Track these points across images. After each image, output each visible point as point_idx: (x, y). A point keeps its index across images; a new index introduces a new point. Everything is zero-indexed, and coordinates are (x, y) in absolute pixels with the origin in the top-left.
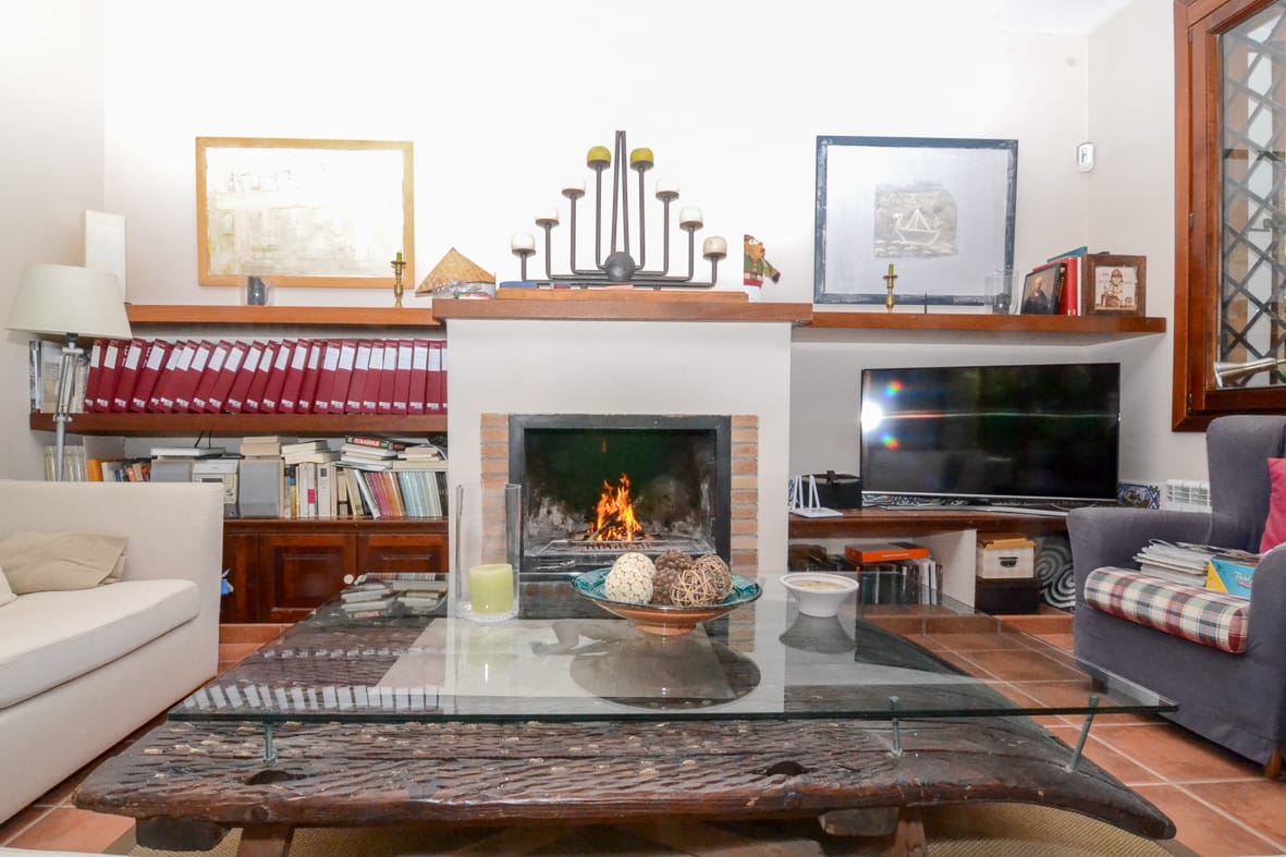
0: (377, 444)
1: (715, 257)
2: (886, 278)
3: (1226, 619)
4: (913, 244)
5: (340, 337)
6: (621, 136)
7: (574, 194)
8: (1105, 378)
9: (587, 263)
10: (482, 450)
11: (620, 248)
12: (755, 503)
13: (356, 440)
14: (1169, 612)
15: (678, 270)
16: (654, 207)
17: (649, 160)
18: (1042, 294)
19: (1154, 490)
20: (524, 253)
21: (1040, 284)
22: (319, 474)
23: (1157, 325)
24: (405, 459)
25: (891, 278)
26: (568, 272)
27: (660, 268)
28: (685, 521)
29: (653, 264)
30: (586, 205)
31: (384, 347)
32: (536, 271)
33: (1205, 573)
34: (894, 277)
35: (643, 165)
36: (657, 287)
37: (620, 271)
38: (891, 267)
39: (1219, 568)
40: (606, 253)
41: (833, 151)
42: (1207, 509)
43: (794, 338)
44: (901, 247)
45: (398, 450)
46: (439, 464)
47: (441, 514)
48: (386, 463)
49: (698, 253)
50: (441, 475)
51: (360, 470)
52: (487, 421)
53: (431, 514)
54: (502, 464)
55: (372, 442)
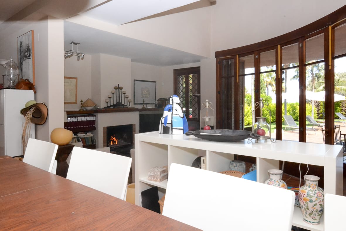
1: (130, 102)
4: (145, 96)
6: (118, 85)
7: (113, 93)
9: (115, 103)
11: (119, 101)
13: (80, 133)
15: (126, 104)
16: (123, 95)
17: (122, 88)
18: (160, 104)
20: (107, 102)
21: (160, 102)
25: (144, 101)
26: (113, 105)
27: (123, 104)
29: (123, 103)
30: (115, 95)
32: (109, 105)
36: (123, 106)
37: (119, 104)
38: (144, 100)
40: (117, 102)
41: (136, 82)
44: (144, 96)
45: (86, 134)
46: (92, 135)
47: (91, 143)
48: (84, 136)
49: (128, 102)
50: (91, 137)
51: (81, 138)
52: (104, 128)
53: (90, 144)
54: (106, 134)
55: (83, 133)
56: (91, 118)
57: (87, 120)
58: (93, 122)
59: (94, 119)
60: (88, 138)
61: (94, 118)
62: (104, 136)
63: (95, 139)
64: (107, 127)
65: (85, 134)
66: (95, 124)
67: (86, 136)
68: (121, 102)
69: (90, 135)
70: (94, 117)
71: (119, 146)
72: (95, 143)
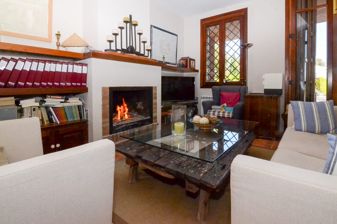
0: (61, 97)
1: (148, 50)
2: (163, 58)
3: (231, 114)
5: (45, 59)
6: (131, 16)
7: (121, 28)
8: (193, 79)
9: (124, 47)
10: (102, 97)
11: (131, 45)
12: (157, 105)
13: (52, 97)
14: (228, 115)
15: (142, 52)
16: (138, 36)
17: (137, 24)
18: (183, 64)
19: (197, 98)
20: (110, 42)
21: (182, 62)
22: (32, 110)
23: (197, 71)
24: (69, 102)
26: (120, 49)
28: (131, 112)
29: (138, 50)
31: (62, 64)
33: (222, 109)
34: (164, 58)
35: (135, 25)
36: (139, 55)
37: (131, 50)
38: (164, 56)
39: (224, 108)
40: (128, 46)
41: (153, 29)
42: (213, 100)
43: (162, 70)
44: (163, 52)
45: (67, 99)
46: (80, 103)
47: (79, 119)
48: (63, 104)
49: (145, 49)
50: (79, 107)
51: (52, 107)
52: (104, 89)
53: (76, 119)
54: (108, 101)
55: (59, 97)
56: (77, 69)
57: (69, 71)
58: (82, 78)
59: (84, 72)
60: (71, 107)
61: (85, 70)
62: (104, 105)
63: (86, 110)
64: (111, 88)
65: (63, 100)
66: (85, 82)
67: (66, 104)
68: (134, 46)
69: (74, 101)
70: (85, 68)
71: (132, 122)
72: (87, 117)
